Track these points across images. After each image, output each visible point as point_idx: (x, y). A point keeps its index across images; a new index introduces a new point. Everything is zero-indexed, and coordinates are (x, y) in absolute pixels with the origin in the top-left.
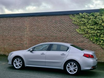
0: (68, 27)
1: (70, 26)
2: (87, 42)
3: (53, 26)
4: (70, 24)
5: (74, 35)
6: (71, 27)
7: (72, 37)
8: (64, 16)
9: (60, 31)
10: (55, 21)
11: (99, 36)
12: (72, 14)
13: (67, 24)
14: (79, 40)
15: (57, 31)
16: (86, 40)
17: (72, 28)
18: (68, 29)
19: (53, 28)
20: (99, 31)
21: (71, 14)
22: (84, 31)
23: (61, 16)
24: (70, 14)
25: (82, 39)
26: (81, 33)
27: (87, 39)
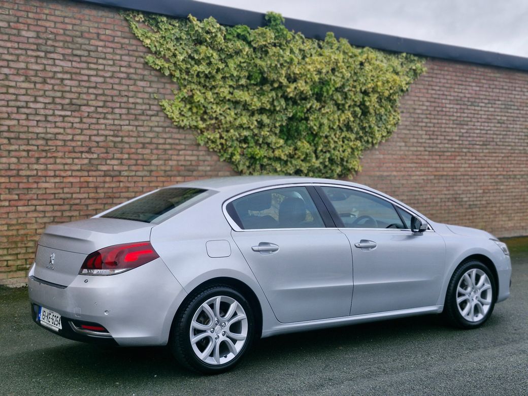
0: (120, 84)
1: (128, 78)
2: (208, 168)
3: (27, 68)
4: (130, 66)
5: (151, 135)
6: (135, 84)
7: (144, 146)
8: (94, 12)
9: (75, 107)
10: (38, 37)
11: (261, 141)
12: (146, 14)
13: (114, 65)
14: (174, 163)
15: (53, 103)
16: (204, 161)
17: (140, 95)
18: (120, 95)
19: (27, 79)
20: (265, 119)
21: (138, 12)
22: (205, 113)
23: (75, 10)
24: (133, 11)
25: (189, 156)
26: (186, 122)
27: (208, 158)
